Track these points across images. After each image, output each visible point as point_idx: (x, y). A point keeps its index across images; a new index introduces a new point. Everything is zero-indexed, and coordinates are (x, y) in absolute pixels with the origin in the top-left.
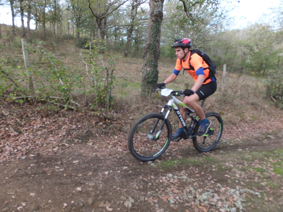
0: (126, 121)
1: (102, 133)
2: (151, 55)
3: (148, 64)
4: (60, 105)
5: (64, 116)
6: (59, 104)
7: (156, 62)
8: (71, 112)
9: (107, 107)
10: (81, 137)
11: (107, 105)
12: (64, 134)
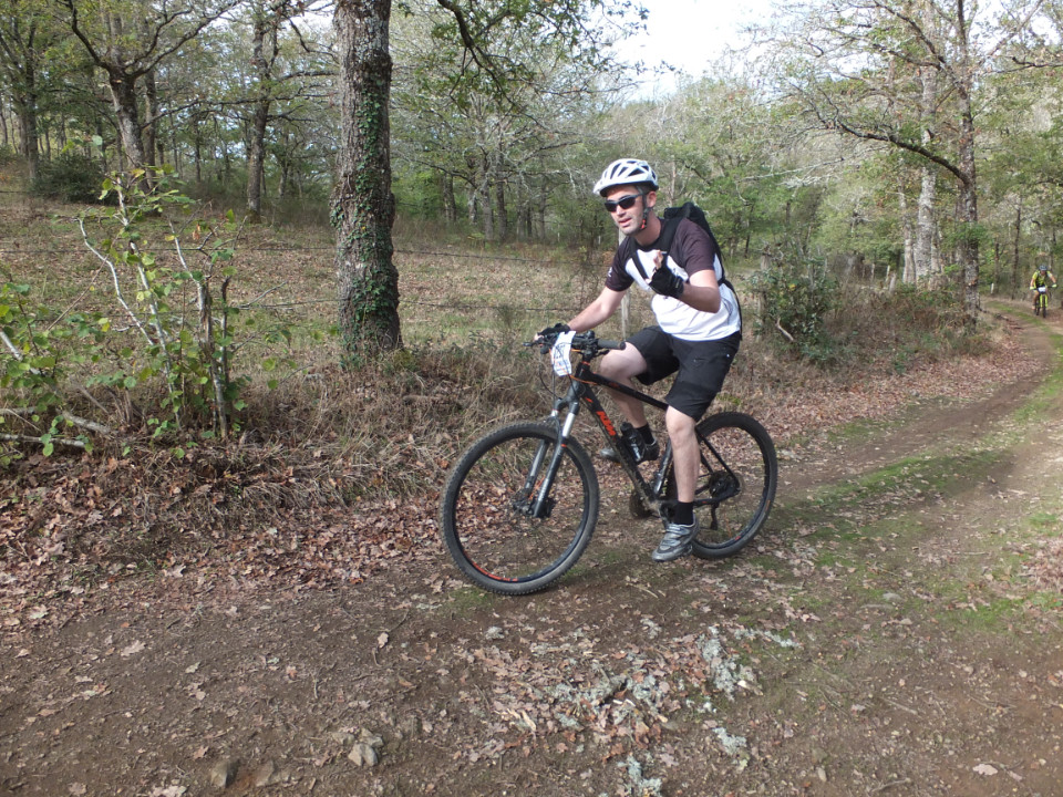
0: (300, 467)
1: (214, 525)
2: (363, 213)
3: (355, 247)
4: (20, 440)
5: (44, 480)
6: (16, 437)
7: (385, 240)
8: (71, 462)
9: (218, 424)
10: (133, 553)
11: (217, 416)
12: (60, 552)
